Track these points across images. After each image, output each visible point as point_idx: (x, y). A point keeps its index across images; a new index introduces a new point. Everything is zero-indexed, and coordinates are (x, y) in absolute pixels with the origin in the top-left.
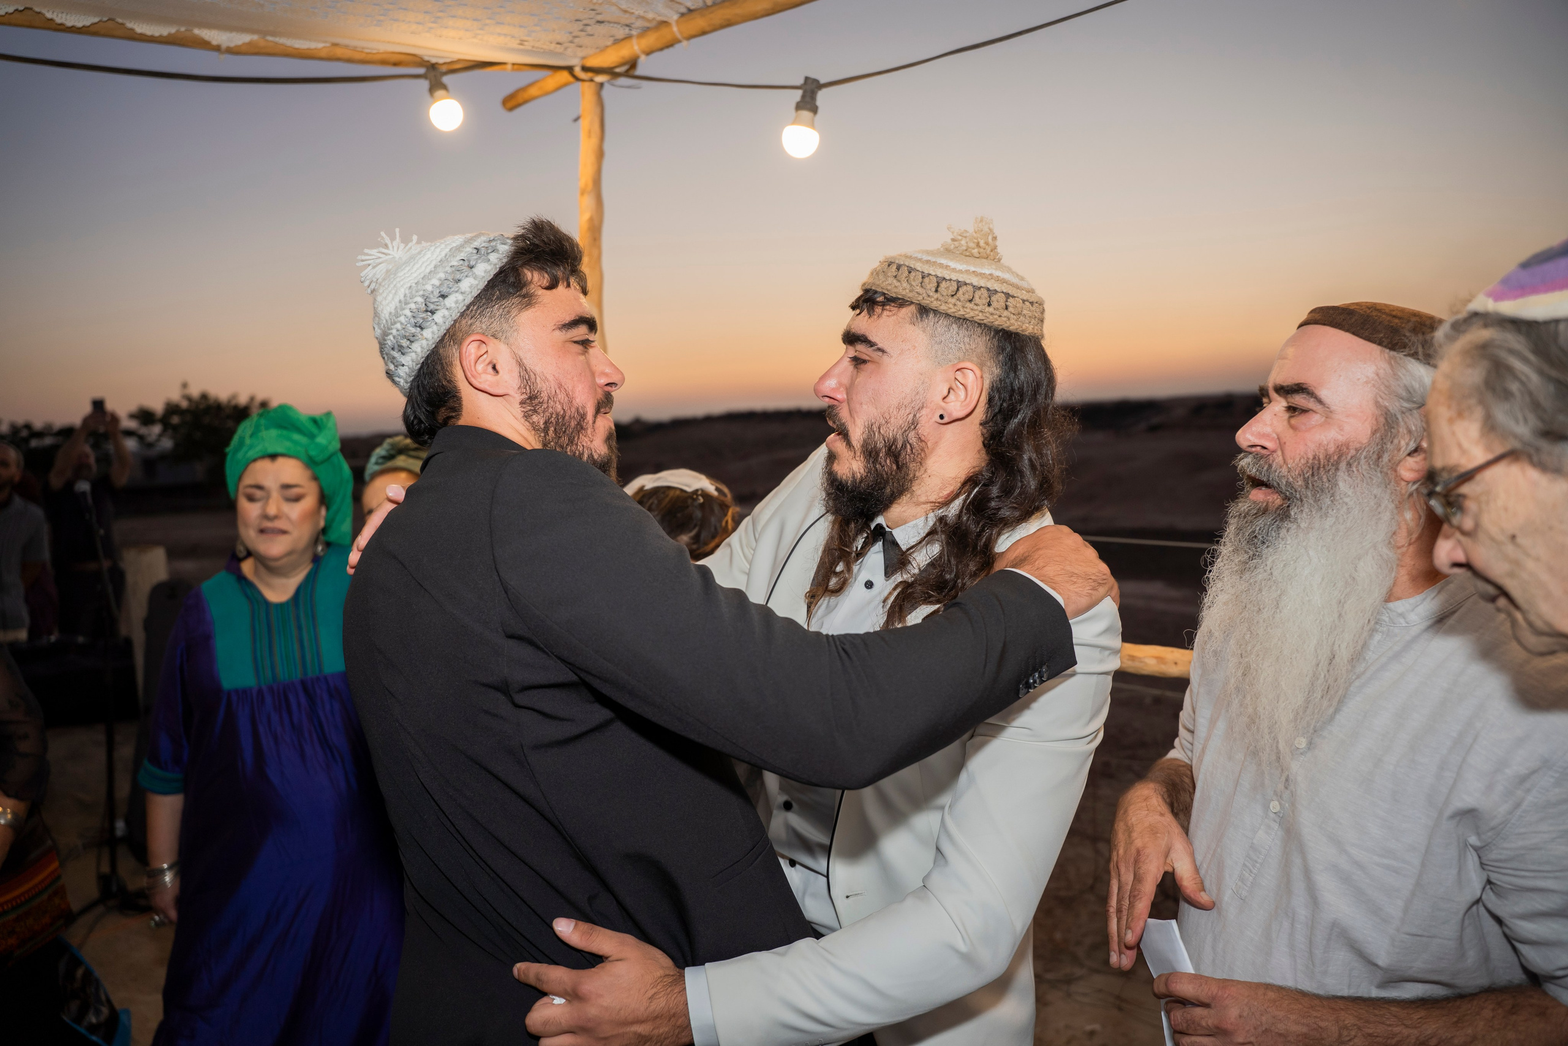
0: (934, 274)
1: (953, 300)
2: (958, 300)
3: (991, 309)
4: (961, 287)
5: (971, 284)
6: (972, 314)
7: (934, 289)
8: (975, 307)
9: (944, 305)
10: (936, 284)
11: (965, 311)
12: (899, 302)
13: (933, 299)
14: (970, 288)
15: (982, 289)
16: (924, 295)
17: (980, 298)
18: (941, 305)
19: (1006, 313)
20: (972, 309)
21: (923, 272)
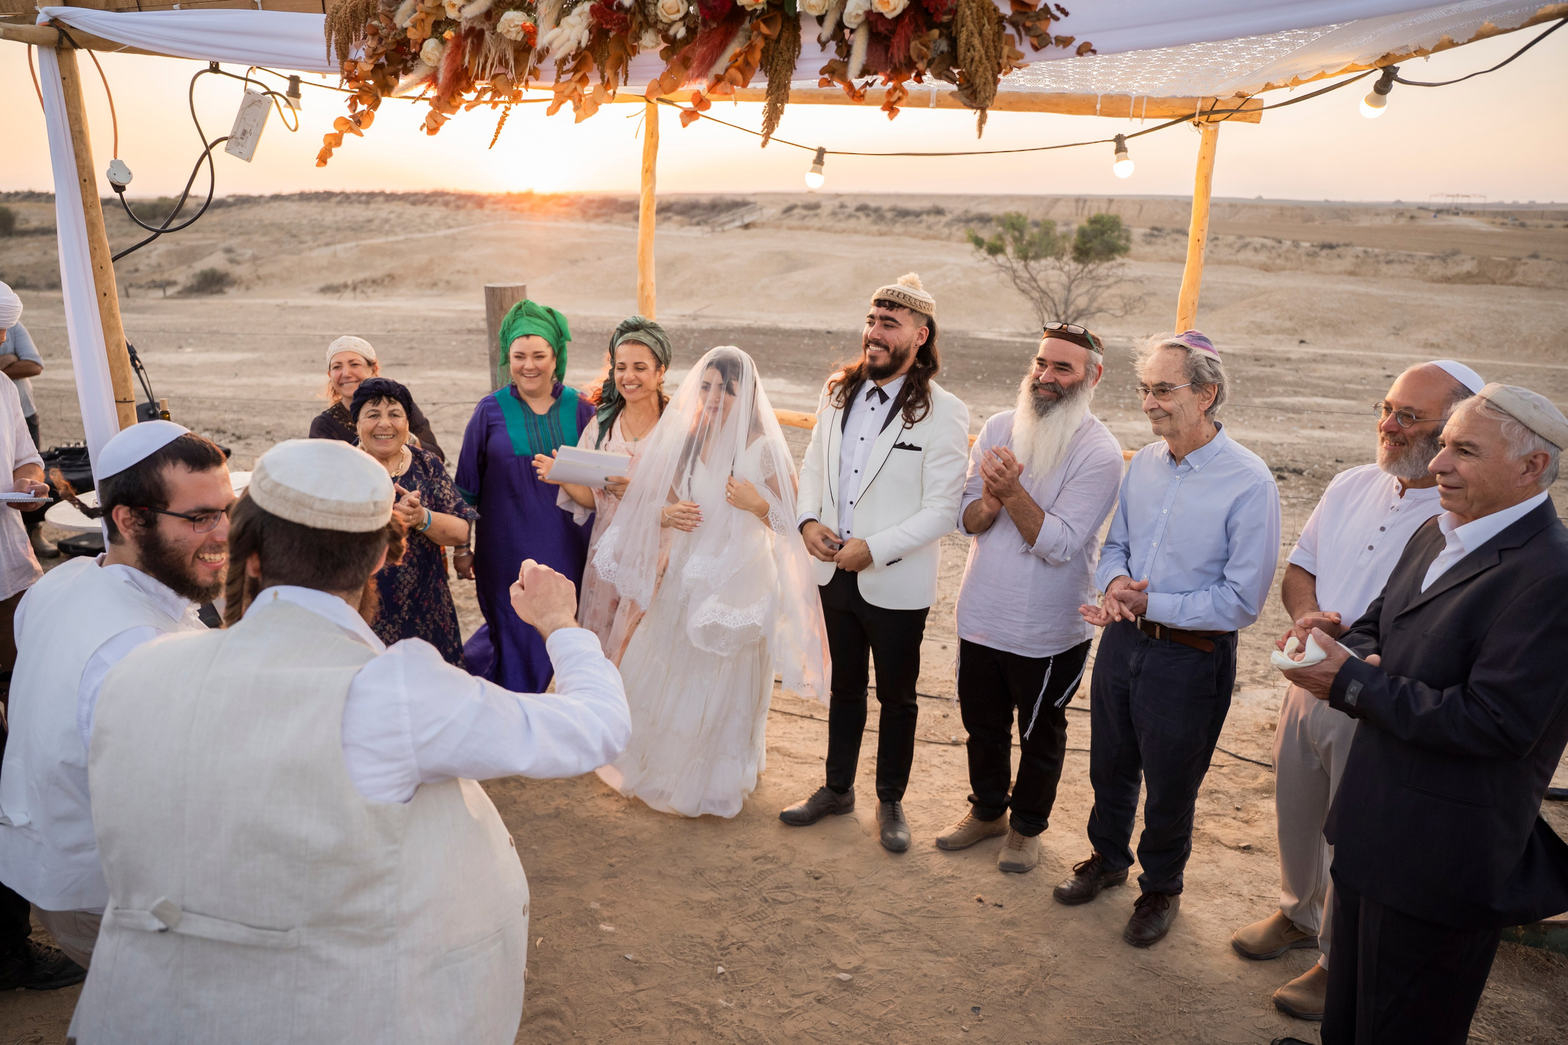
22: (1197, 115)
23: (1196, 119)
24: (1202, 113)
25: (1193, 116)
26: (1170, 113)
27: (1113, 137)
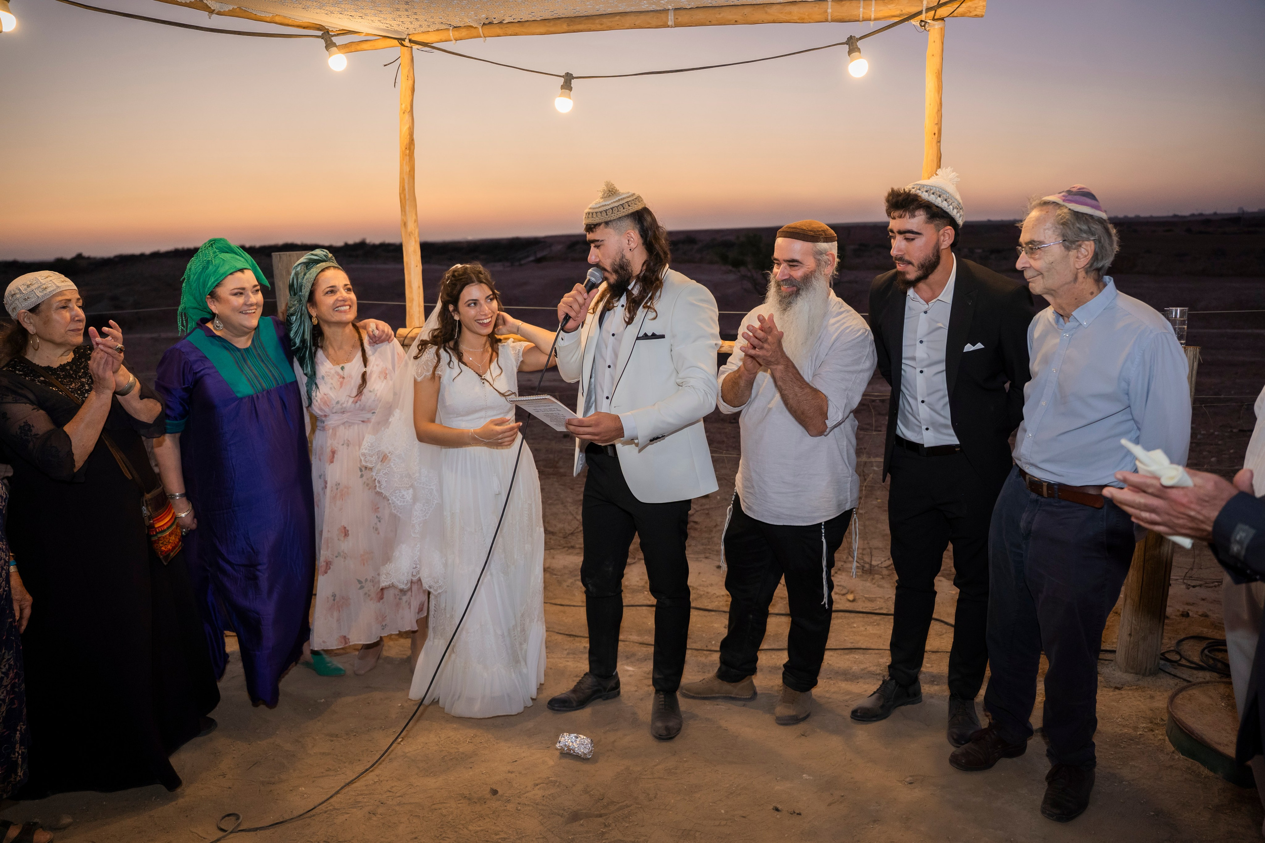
12: (599, 224)
22: (924, 12)
23: (923, 17)
24: (928, 10)
25: (920, 13)
26: (898, 12)
27: (845, 40)
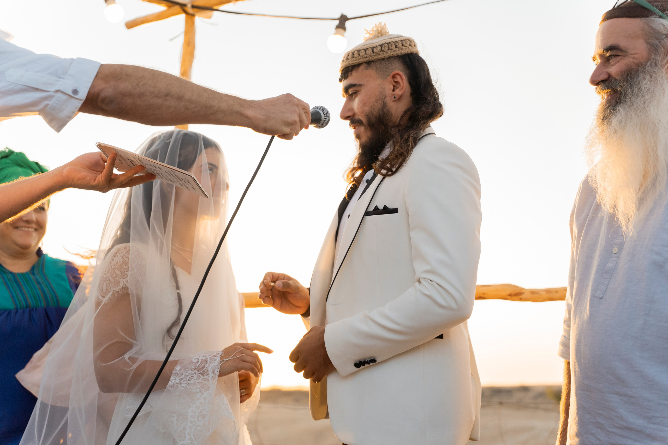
0: (369, 47)
1: (382, 52)
2: (383, 51)
3: (397, 49)
4: (382, 46)
5: (386, 43)
6: (392, 54)
7: (372, 52)
8: (391, 51)
9: (379, 56)
10: (372, 50)
11: (388, 54)
12: (359, 65)
13: (374, 56)
14: (386, 45)
15: (391, 43)
16: (369, 57)
17: (391, 46)
18: (378, 57)
19: (403, 47)
20: (390, 52)
21: (364, 49)
